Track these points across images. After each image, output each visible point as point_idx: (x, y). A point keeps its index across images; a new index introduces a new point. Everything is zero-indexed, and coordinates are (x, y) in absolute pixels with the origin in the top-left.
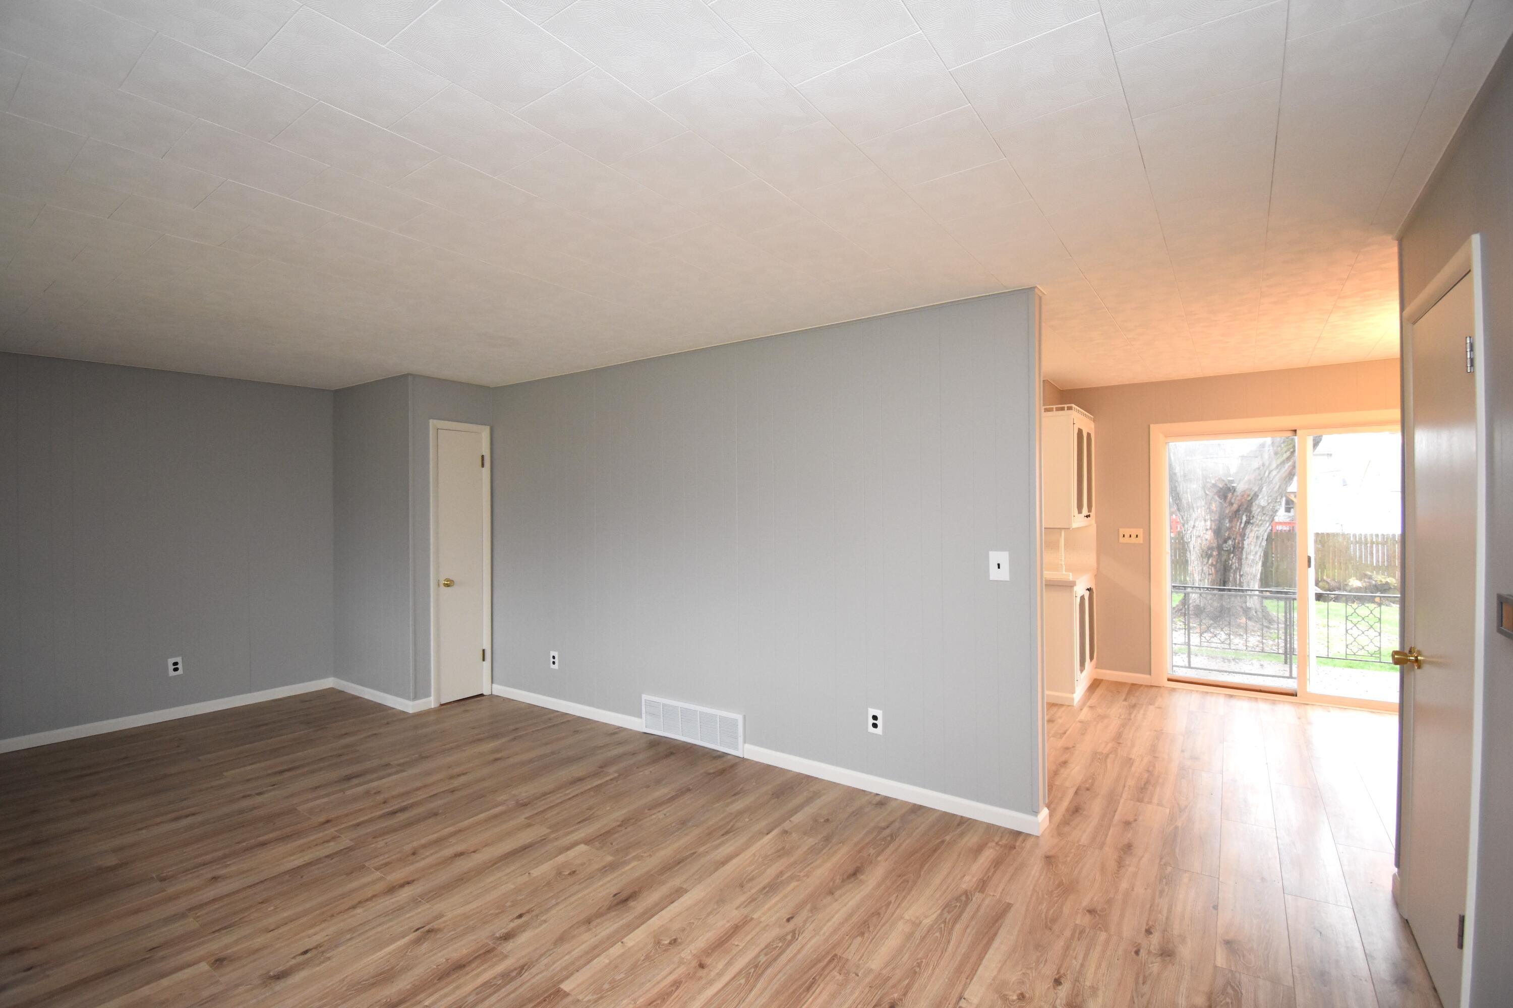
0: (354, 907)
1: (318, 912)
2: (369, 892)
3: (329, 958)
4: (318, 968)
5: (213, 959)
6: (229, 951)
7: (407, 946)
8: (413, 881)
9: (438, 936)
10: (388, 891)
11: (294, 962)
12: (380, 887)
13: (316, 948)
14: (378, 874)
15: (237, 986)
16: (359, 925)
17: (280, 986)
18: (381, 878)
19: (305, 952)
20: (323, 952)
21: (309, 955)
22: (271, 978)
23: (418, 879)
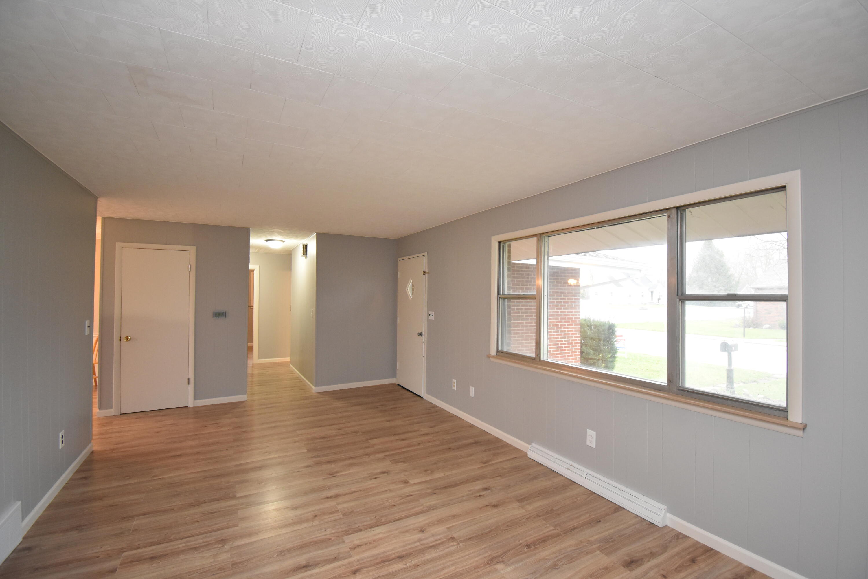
0: (355, 492)
1: (370, 493)
2: (346, 498)
3: (368, 474)
4: (372, 472)
5: (409, 484)
6: (404, 485)
7: (341, 471)
8: (325, 499)
9: (330, 472)
10: (338, 496)
11: (380, 476)
12: (340, 500)
13: (372, 479)
14: (339, 507)
15: (398, 473)
16: (354, 483)
17: (384, 470)
18: (338, 504)
19: (375, 478)
20: (369, 476)
21: (375, 477)
22: (387, 473)
23: (322, 499)
